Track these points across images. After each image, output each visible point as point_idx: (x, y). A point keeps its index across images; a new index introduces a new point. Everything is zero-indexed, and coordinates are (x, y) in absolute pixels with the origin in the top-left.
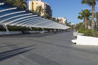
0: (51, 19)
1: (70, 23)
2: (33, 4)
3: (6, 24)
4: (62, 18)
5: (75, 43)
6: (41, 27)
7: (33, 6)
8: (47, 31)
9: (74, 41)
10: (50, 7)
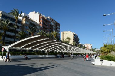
0: (78, 46)
1: (95, 49)
2: (64, 34)
3: (47, 50)
4: (88, 44)
5: (94, 64)
6: (70, 52)
7: (64, 35)
8: (75, 55)
9: (93, 63)
10: (78, 36)
